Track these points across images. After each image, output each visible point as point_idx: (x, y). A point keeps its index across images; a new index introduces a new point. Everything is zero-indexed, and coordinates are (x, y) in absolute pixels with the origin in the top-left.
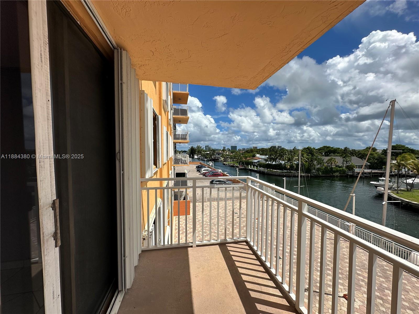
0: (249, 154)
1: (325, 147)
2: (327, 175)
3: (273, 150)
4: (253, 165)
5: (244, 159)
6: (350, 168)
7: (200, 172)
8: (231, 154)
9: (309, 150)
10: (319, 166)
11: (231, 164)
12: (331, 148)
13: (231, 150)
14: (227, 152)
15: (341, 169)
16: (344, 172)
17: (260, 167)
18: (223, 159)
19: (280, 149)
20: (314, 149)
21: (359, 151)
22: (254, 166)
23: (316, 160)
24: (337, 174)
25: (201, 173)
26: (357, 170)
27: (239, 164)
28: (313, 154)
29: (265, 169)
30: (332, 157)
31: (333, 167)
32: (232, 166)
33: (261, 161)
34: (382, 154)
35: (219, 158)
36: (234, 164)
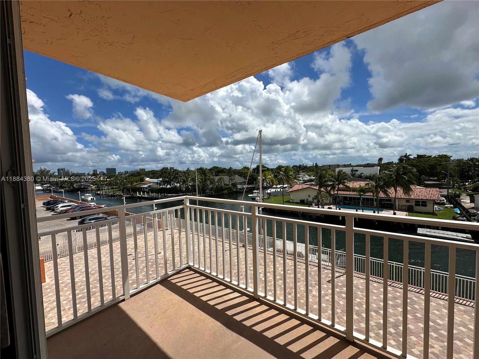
0: (135, 178)
1: (214, 167)
2: (219, 193)
3: (166, 172)
4: (142, 191)
5: (129, 185)
6: (234, 185)
7: (53, 210)
8: (108, 179)
9: (202, 170)
10: (211, 186)
11: (110, 193)
12: (219, 168)
13: (108, 174)
14: (101, 176)
15: (228, 186)
16: (230, 188)
17: (151, 193)
18: (96, 188)
19: (172, 170)
20: (206, 169)
21: (239, 171)
22: (144, 192)
23: (209, 180)
24: (226, 191)
25: (57, 212)
26: (239, 187)
27: (123, 192)
28: (206, 174)
29: (158, 194)
30: (221, 176)
31: (222, 185)
32: (111, 196)
33: (152, 185)
34: (253, 172)
35: (88, 186)
36: (115, 192)
